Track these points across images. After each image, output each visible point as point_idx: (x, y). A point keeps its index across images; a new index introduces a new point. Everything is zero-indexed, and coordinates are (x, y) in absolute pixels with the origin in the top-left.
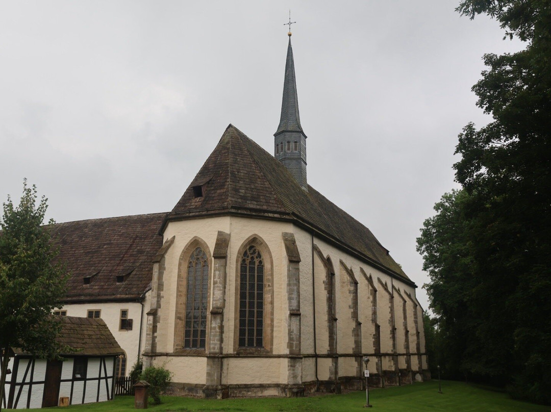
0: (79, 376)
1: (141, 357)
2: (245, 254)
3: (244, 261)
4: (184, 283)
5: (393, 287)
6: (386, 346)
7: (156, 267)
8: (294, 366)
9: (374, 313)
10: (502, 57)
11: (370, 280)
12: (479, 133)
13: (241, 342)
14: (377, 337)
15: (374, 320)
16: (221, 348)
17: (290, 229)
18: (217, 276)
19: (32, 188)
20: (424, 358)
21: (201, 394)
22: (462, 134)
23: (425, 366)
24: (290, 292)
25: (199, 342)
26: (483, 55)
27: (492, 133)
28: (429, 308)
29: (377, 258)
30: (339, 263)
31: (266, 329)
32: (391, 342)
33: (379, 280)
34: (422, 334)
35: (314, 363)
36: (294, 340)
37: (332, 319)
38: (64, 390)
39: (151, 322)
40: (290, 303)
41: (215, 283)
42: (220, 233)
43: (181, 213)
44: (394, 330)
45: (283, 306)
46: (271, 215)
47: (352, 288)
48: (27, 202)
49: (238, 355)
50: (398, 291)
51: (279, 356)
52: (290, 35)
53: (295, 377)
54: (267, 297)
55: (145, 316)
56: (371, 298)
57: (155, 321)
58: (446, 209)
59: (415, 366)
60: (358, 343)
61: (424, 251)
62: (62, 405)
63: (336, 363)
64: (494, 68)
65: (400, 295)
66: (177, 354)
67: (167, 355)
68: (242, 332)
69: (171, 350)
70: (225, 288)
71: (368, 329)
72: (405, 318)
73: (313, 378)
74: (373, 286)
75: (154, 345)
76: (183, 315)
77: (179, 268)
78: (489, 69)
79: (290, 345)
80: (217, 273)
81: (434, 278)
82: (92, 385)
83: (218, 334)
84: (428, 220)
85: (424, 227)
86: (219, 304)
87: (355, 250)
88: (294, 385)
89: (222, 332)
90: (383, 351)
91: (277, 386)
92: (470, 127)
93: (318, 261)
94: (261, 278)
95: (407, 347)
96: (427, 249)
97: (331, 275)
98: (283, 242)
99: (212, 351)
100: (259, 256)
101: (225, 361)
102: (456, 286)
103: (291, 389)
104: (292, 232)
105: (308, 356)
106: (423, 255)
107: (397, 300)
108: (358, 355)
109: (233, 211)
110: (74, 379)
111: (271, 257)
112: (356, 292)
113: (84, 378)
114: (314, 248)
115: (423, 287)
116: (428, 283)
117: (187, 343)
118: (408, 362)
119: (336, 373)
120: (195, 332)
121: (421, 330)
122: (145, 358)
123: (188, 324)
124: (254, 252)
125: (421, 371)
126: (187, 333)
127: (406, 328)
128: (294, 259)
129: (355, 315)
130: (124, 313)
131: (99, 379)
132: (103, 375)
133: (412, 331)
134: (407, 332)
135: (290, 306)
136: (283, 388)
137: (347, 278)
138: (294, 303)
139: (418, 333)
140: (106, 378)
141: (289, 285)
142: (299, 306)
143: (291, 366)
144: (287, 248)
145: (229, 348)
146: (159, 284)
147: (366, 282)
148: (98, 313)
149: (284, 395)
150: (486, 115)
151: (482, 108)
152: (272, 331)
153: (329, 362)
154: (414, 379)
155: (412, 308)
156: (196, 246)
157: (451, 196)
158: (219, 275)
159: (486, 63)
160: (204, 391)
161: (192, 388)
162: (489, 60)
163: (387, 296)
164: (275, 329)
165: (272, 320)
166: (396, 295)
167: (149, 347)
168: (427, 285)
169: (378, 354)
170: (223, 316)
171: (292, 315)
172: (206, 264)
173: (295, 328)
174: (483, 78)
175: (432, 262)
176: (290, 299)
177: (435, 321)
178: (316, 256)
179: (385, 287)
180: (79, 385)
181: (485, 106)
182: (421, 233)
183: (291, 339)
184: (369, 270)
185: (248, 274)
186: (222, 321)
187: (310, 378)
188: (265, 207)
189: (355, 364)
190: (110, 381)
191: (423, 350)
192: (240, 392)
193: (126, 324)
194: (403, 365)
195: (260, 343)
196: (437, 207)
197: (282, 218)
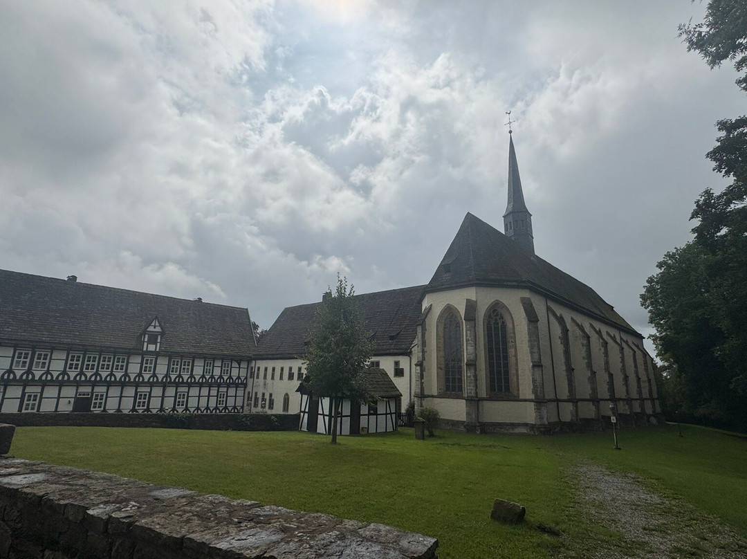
0: (372, 412)
1: (412, 397)
2: (490, 317)
3: (489, 322)
4: (442, 341)
5: (621, 338)
6: (620, 391)
7: (419, 329)
8: (540, 409)
9: (607, 363)
10: (737, 120)
11: (599, 333)
12: (719, 197)
13: (491, 388)
14: (611, 384)
15: (607, 369)
16: (477, 393)
17: (526, 294)
18: (469, 335)
19: (343, 279)
20: (657, 402)
21: (462, 428)
22: (699, 201)
23: (658, 410)
24: (531, 347)
25: (457, 387)
26: (715, 123)
27: (732, 194)
28: (656, 356)
29: (603, 314)
30: (570, 320)
31: (513, 379)
32: (624, 389)
33: (608, 333)
34: (653, 381)
35: (556, 406)
36: (538, 388)
37: (570, 370)
38: (363, 421)
39: (419, 371)
40: (532, 356)
41: (467, 340)
42: (468, 301)
43: (436, 286)
44: (626, 378)
45: (526, 358)
46: (509, 283)
47: (585, 342)
48: (340, 289)
49: (490, 399)
50: (627, 342)
51: (525, 400)
52: (510, 132)
53: (541, 418)
54: (511, 351)
55: (413, 366)
56: (603, 350)
57: (422, 370)
58: (669, 267)
59: (649, 411)
60: (594, 390)
61: (648, 306)
62: (363, 433)
63: (576, 406)
64: (729, 132)
65: (629, 346)
66: (440, 396)
67: (433, 396)
68: (492, 380)
69: (435, 393)
70: (476, 344)
71: (602, 377)
72: (636, 366)
73: (557, 420)
74: (603, 339)
75: (422, 389)
76: (443, 366)
77: (437, 329)
78: (723, 134)
79: (535, 392)
80: (469, 332)
81: (659, 329)
82: (381, 419)
83: (473, 381)
84: (650, 278)
85: (647, 285)
86: (472, 357)
87: (584, 308)
88: (541, 425)
89: (476, 380)
90: (617, 396)
91: (526, 425)
92: (708, 193)
93: (552, 319)
94: (504, 336)
95: (640, 393)
96: (652, 304)
97: (565, 331)
98: (521, 305)
99: (469, 395)
100: (502, 318)
101: (480, 402)
102: (687, 337)
103: (539, 428)
104: (528, 296)
105: (550, 401)
106: (648, 309)
107: (627, 350)
108: (595, 400)
109: (478, 282)
110: (369, 414)
111: (512, 318)
112: (589, 345)
113: (376, 414)
114: (549, 309)
115: (649, 338)
116: (653, 334)
117: (447, 388)
118: (642, 406)
119: (577, 415)
120: (454, 379)
121: (652, 377)
122: (416, 399)
123: (447, 373)
124: (497, 315)
125: (655, 415)
126: (447, 380)
127: (637, 376)
128: (532, 318)
129: (589, 365)
130: (397, 363)
131: (386, 414)
132: (388, 412)
133: (644, 378)
134: (639, 379)
135: (532, 358)
136: (532, 427)
137: (578, 332)
138: (536, 356)
139: (649, 381)
140: (391, 414)
141: (530, 341)
142: (540, 358)
143: (537, 409)
144: (526, 310)
145: (483, 393)
146: (423, 342)
147: (597, 336)
148: (378, 364)
149: (533, 433)
150: (726, 178)
151: (721, 172)
152: (518, 379)
153: (570, 406)
154: (648, 421)
155: (641, 357)
156: (449, 311)
157: (674, 254)
158: (471, 334)
159: (719, 129)
160: (465, 426)
161: (455, 424)
162: (723, 125)
163: (617, 348)
164: (520, 378)
165: (517, 370)
166: (624, 345)
167: (419, 390)
168: (653, 336)
169: (613, 399)
170: (476, 367)
171: (534, 366)
172: (458, 325)
173: (538, 377)
174: (719, 144)
175: (658, 315)
176: (532, 353)
177: (664, 368)
178: (550, 315)
179: (614, 339)
180: (373, 418)
181: (724, 170)
182: (645, 290)
183: (535, 387)
184: (598, 325)
185: (493, 332)
186: (476, 370)
187: (554, 419)
188: (504, 278)
189: (593, 408)
190: (394, 416)
191: (655, 395)
192: (494, 429)
193: (399, 372)
194: (637, 408)
195: (508, 389)
196: (660, 265)
197: (519, 285)
